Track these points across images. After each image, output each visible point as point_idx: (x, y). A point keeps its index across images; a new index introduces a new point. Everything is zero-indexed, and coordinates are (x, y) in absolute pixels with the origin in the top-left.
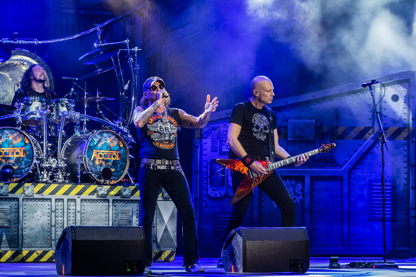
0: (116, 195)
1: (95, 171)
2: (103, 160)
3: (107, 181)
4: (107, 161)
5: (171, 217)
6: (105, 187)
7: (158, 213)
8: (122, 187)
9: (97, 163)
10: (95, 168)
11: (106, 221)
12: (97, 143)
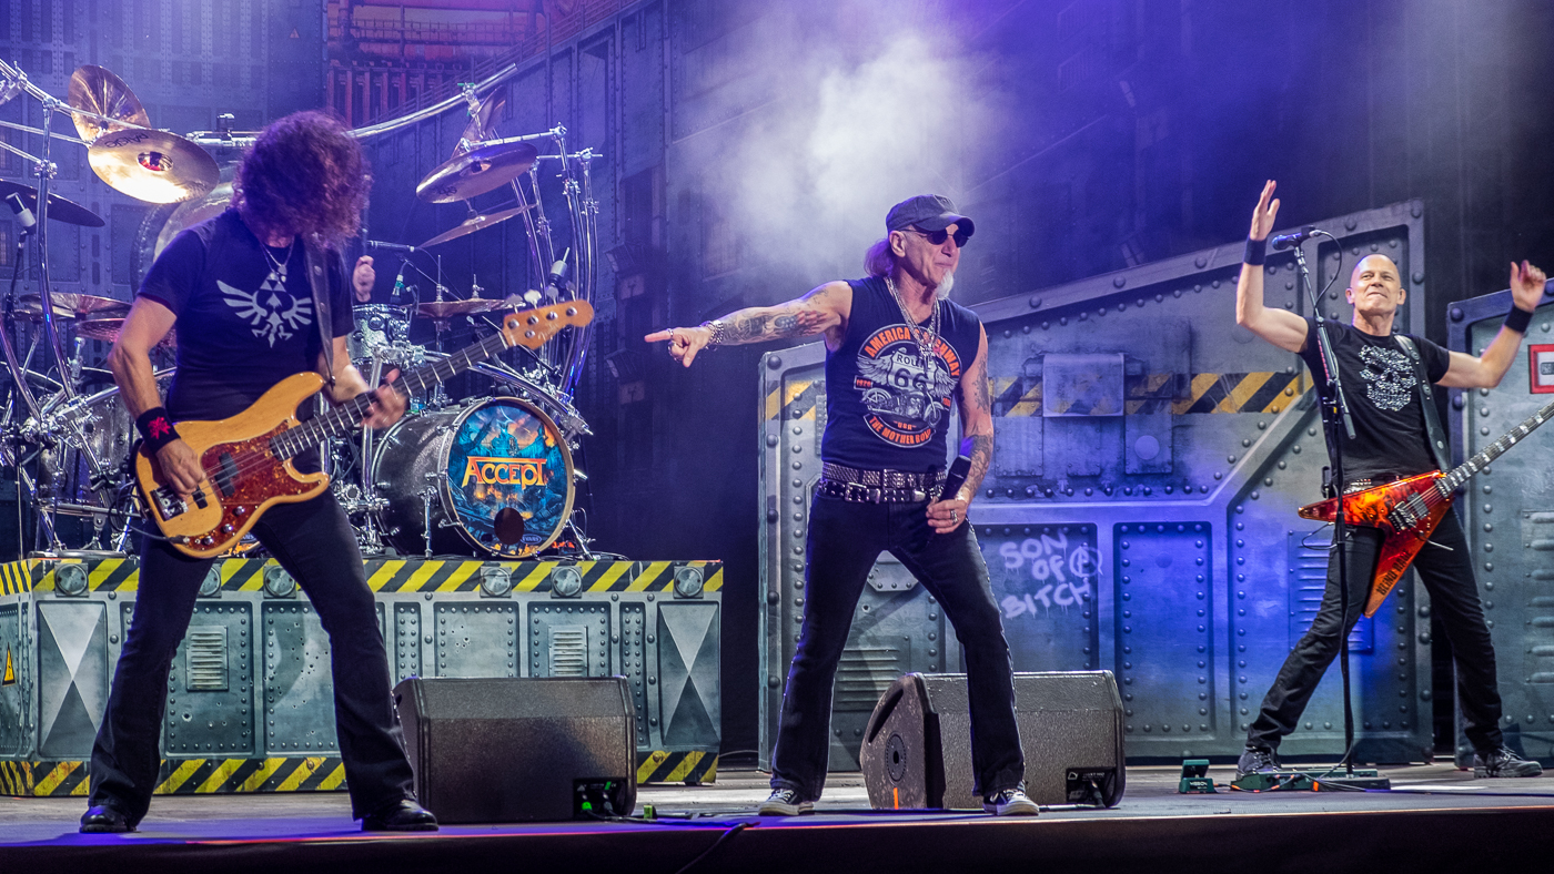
0: (539, 589)
1: (474, 519)
2: (497, 486)
3: (511, 547)
4: (509, 489)
5: (704, 652)
6: (504, 565)
7: (665, 642)
8: (554, 564)
9: (479, 494)
10: (475, 511)
11: (510, 666)
12: (480, 436)
